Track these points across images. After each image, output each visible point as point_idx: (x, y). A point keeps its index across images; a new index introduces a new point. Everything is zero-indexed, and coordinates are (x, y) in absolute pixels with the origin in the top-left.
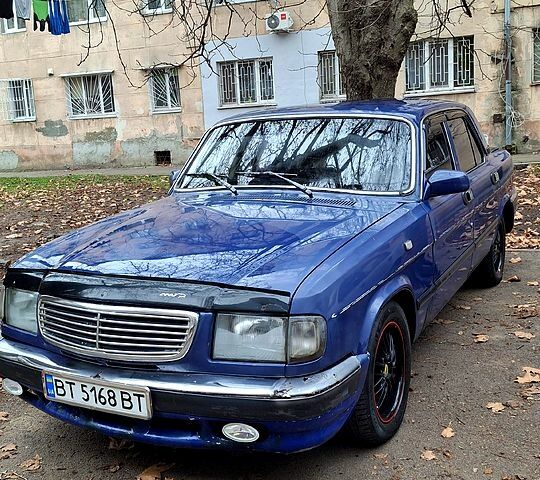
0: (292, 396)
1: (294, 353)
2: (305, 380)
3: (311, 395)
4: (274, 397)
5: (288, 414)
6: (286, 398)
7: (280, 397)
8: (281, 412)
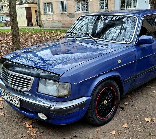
0: (55, 108)
1: (59, 94)
2: (61, 103)
3: (61, 108)
4: (50, 107)
5: (54, 113)
6: (53, 108)
7: (51, 108)
8: (52, 112)
